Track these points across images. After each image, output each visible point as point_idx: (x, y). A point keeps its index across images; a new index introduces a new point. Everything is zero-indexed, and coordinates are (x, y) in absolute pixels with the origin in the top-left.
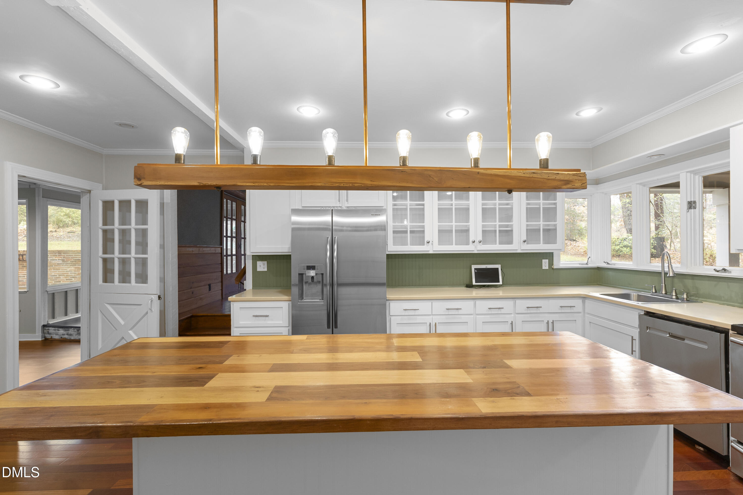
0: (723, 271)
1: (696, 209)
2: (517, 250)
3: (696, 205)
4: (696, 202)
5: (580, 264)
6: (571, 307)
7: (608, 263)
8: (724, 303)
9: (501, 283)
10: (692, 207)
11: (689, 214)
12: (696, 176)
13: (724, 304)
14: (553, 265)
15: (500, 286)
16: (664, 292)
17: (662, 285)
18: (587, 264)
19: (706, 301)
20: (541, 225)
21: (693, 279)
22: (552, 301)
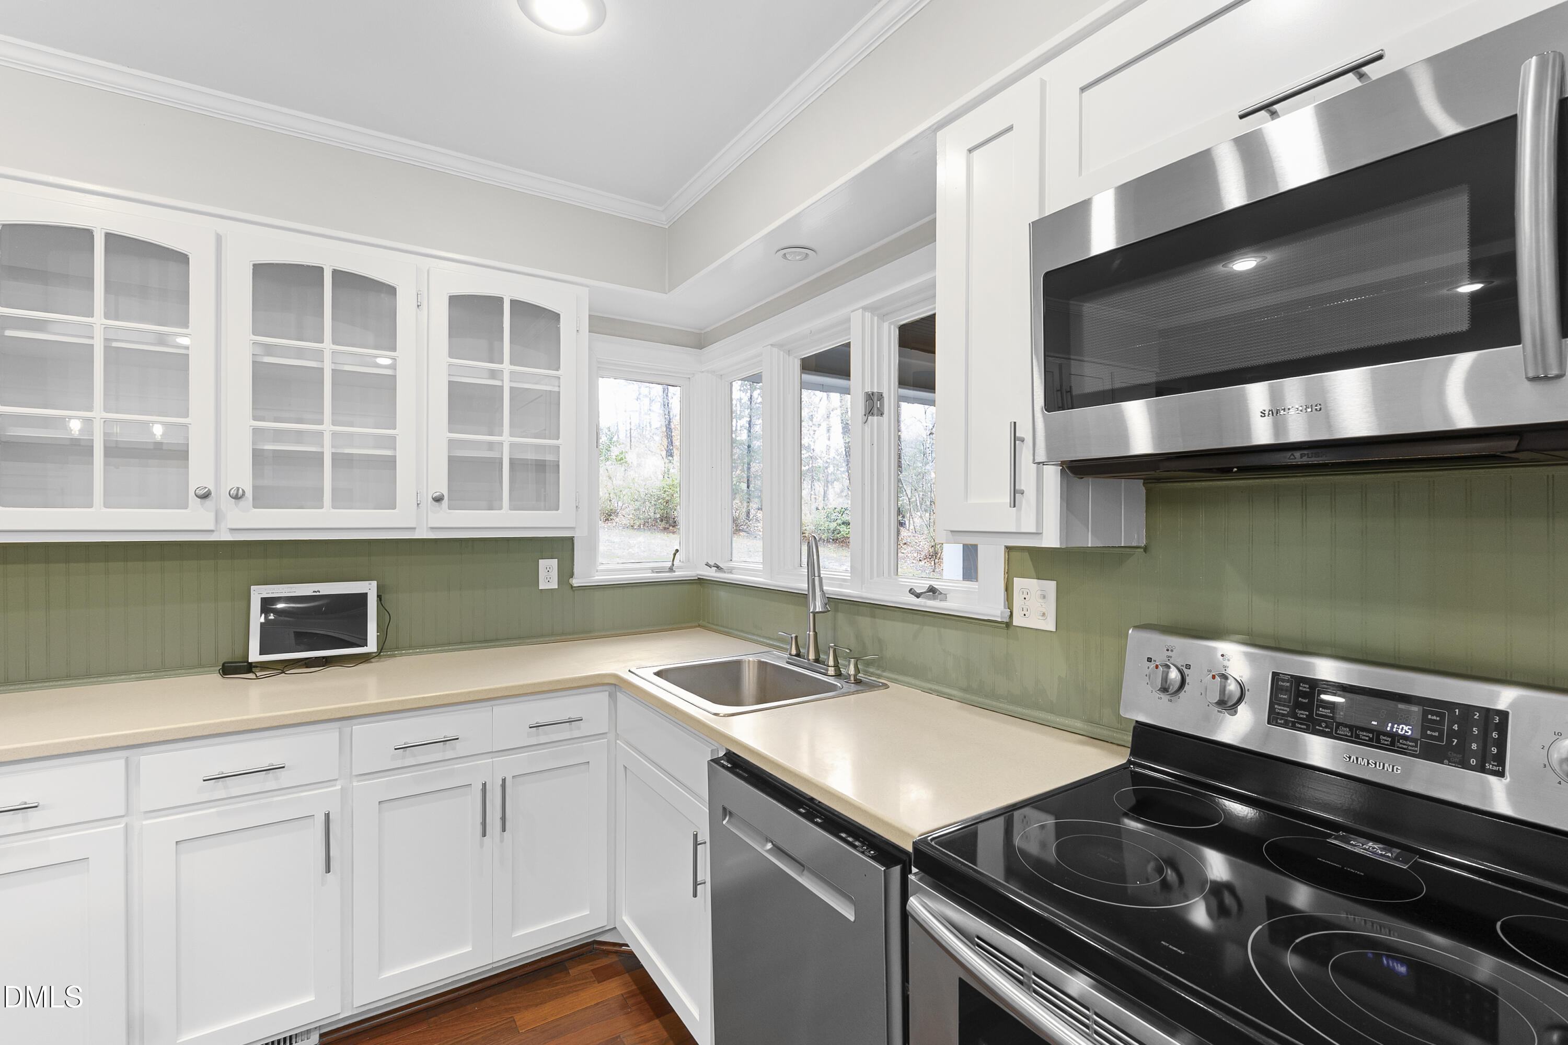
0: (931, 593)
1: (884, 416)
2: (415, 528)
3: (882, 405)
4: (883, 397)
5: (653, 570)
6: (570, 722)
7: (718, 567)
8: (931, 689)
9: (372, 646)
10: (875, 411)
11: (867, 428)
12: (885, 324)
13: (930, 691)
14: (572, 575)
15: (365, 658)
16: (812, 656)
17: (809, 634)
18: (671, 569)
19: (896, 680)
20: (504, 445)
21: (873, 616)
22: (503, 711)
